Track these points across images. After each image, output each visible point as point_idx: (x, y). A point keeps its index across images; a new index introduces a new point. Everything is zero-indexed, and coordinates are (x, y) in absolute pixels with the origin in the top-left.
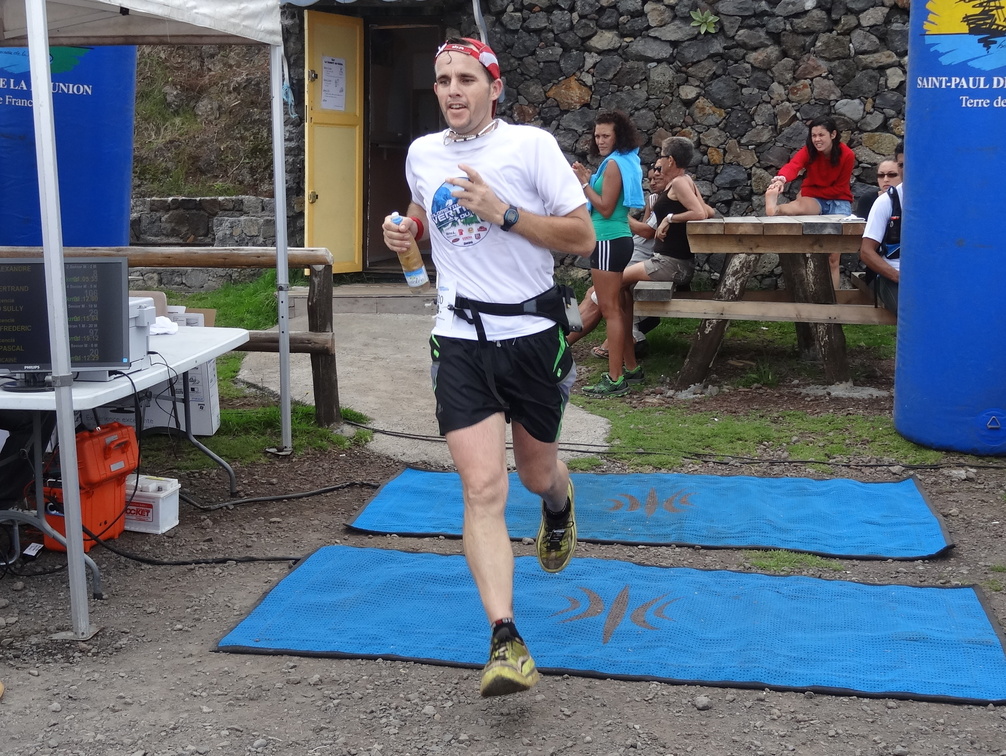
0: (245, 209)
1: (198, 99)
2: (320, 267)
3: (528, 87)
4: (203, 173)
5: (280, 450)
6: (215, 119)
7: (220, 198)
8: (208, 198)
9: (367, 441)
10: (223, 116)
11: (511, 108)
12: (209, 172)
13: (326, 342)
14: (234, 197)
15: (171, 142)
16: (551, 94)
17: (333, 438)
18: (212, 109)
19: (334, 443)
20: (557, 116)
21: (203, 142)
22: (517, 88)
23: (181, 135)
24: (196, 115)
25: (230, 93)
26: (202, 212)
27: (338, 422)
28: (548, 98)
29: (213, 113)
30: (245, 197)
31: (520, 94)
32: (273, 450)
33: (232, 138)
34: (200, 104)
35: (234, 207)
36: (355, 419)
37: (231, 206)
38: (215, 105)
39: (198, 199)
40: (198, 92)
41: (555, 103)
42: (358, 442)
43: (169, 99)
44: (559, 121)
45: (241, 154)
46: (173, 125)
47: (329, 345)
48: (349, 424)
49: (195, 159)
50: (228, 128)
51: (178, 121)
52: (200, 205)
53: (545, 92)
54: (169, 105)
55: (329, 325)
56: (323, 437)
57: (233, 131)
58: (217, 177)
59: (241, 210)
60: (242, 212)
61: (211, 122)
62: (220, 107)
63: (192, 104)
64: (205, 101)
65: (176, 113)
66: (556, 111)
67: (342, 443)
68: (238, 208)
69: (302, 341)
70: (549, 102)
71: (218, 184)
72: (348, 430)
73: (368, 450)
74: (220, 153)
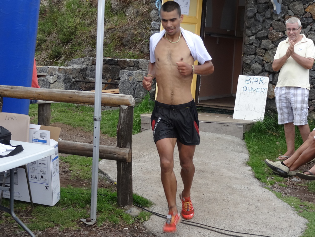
0: (140, 66)
1: (127, 7)
2: (125, 107)
3: (295, 5)
4: (124, 45)
5: (88, 221)
6: (135, 18)
7: (128, 60)
8: (122, 59)
9: (145, 220)
10: (138, 16)
11: (284, 17)
12: (127, 45)
13: (125, 154)
14: (135, 60)
15: (110, 29)
16: (308, 10)
17: (124, 216)
18: (134, 12)
19: (123, 220)
20: (311, 23)
21: (126, 30)
22: (288, 6)
23: (116, 26)
24: (126, 15)
25: (144, 4)
26: (118, 67)
27: (130, 205)
28: (306, 12)
29: (134, 15)
30: (141, 60)
31: (289, 9)
32: (84, 220)
33: (141, 29)
34: (128, 10)
35: (134, 65)
36: (142, 203)
37: (133, 64)
38: (135, 11)
39: (116, 59)
40: (128, 4)
41: (310, 15)
42: (139, 220)
43: (113, 7)
44: (311, 25)
45: (145, 37)
46: (113, 20)
47: (126, 157)
48: (137, 206)
49: (121, 38)
50: (140, 23)
51: (115, 18)
52: (117, 63)
53: (305, 9)
54: (113, 10)
55: (128, 143)
56: (118, 214)
57: (142, 24)
58: (131, 48)
59: (138, 67)
60: (138, 68)
61: (132, 19)
62: (137, 12)
63: (125, 10)
64: (131, 9)
65: (116, 14)
66: (311, 20)
67: (128, 220)
68: (136, 66)
69: (111, 153)
70: (306, 14)
71: (130, 52)
72: (135, 211)
73: (144, 227)
74: (133, 35)
